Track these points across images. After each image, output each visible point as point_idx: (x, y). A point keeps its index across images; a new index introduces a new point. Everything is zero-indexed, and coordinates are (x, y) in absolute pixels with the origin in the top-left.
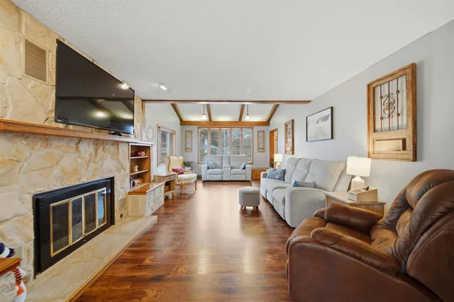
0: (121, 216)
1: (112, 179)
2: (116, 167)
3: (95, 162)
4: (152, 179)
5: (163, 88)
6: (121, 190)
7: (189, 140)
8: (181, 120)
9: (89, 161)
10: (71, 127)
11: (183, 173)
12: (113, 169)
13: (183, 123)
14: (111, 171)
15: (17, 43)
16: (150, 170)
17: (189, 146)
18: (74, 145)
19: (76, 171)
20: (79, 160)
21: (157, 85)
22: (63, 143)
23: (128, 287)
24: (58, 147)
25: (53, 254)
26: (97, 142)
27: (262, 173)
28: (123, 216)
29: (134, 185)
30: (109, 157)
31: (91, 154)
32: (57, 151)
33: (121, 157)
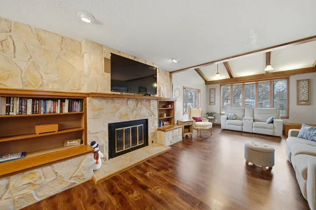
0: (153, 142)
1: (147, 120)
2: (149, 113)
3: (136, 110)
4: (176, 123)
5: (174, 61)
6: (153, 127)
7: (212, 96)
8: (206, 81)
9: (133, 110)
10: (124, 93)
11: (201, 121)
12: (147, 114)
13: (207, 83)
14: (145, 116)
15: (101, 60)
16: (173, 117)
17: (212, 100)
18: (125, 102)
19: (127, 115)
20: (128, 109)
21: (171, 60)
22: (120, 101)
23: (130, 183)
24: (118, 103)
25: (117, 152)
26: (137, 100)
27: (290, 131)
28: (154, 142)
29: (163, 125)
30: (144, 108)
31: (134, 106)
32: (117, 105)
33: (152, 108)
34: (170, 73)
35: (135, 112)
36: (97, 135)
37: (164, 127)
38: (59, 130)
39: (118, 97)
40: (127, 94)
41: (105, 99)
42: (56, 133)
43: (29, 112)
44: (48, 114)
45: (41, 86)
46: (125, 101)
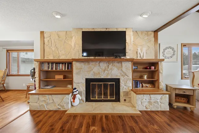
1: (119, 79)
2: (121, 74)
3: (108, 70)
4: (161, 87)
6: (125, 87)
9: (105, 70)
10: (96, 57)
12: (119, 74)
14: (117, 76)
16: (158, 80)
19: (99, 73)
20: (100, 69)
22: (94, 63)
25: (91, 99)
26: (108, 62)
28: (126, 101)
29: (143, 87)
30: (115, 69)
31: (105, 67)
32: (92, 66)
33: (124, 69)
34: (155, 31)
35: (106, 72)
36: (79, 84)
37: (144, 88)
38: (63, 79)
39: (92, 61)
40: (99, 58)
41: (83, 62)
42: (62, 80)
43: (54, 69)
44: (60, 70)
45: (59, 57)
46: (97, 63)
